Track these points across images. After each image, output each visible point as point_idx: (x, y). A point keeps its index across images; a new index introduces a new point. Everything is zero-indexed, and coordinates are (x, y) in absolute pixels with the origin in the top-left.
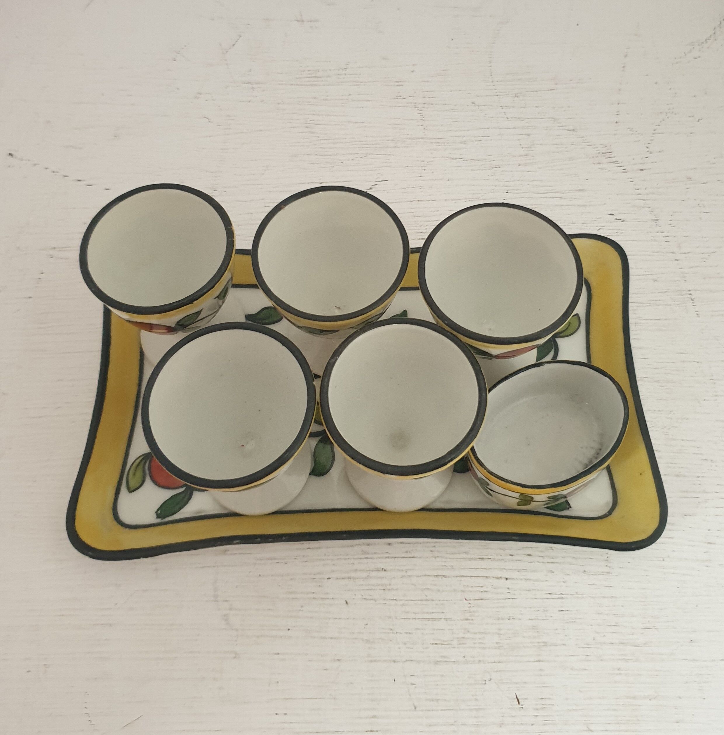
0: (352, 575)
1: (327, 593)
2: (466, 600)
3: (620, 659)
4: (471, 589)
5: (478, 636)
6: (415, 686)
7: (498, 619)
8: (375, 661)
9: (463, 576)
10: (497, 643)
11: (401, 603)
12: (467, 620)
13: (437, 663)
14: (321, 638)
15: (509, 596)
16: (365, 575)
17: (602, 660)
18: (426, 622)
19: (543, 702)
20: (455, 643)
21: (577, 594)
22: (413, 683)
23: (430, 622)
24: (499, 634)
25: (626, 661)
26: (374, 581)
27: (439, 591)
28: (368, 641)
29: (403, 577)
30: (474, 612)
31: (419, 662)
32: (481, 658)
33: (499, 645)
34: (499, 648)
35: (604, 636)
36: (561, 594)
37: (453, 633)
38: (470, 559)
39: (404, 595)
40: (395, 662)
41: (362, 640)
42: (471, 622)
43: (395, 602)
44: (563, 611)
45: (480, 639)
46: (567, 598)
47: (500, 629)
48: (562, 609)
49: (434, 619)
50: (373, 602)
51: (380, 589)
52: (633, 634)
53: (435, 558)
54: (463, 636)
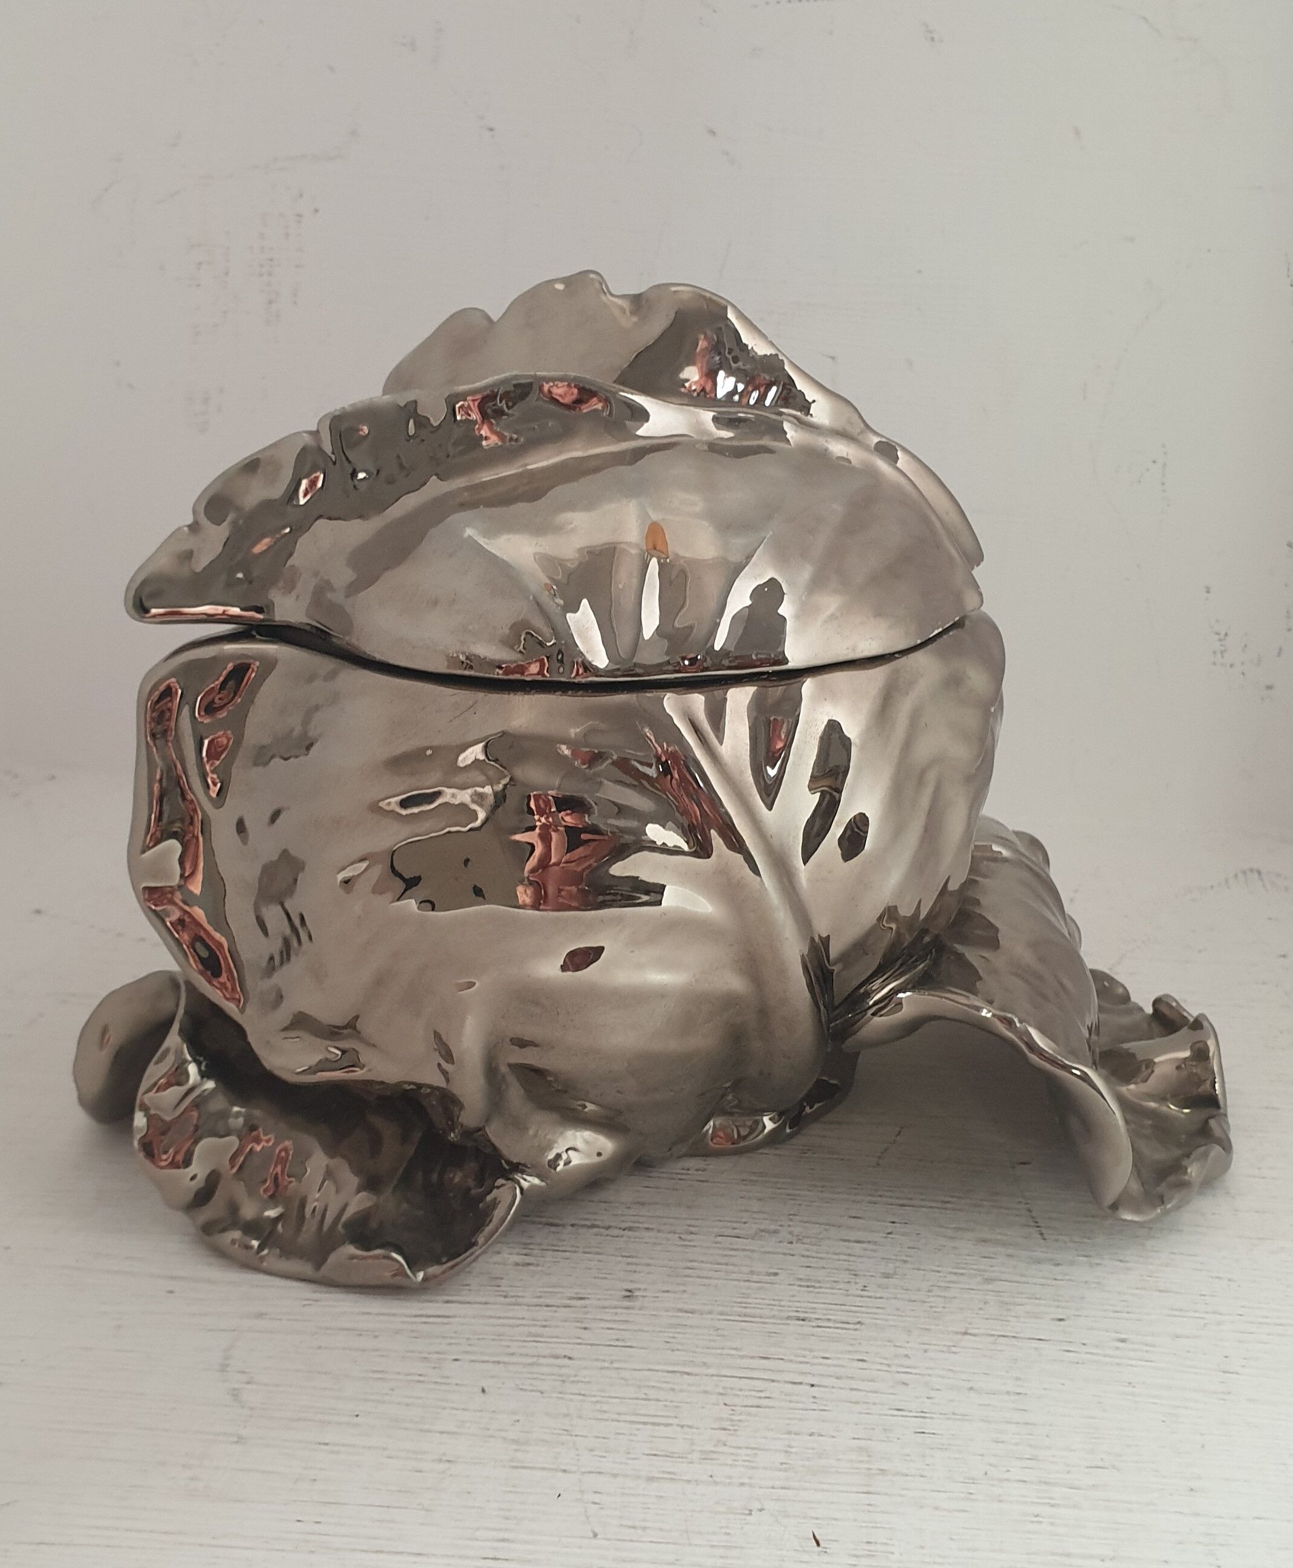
0: (506, 1359)
1: (448, 1377)
2: (725, 1404)
3: (1038, 1503)
4: (739, 1393)
5: (745, 1451)
6: (600, 1506)
7: (789, 1433)
8: (525, 1468)
9: (725, 1376)
10: (782, 1464)
11: (594, 1399)
12: (724, 1429)
13: (651, 1479)
14: (421, 1430)
15: (815, 1407)
16: (530, 1360)
17: (1000, 1501)
18: (640, 1426)
19: (872, 1547)
20: (695, 1456)
21: (954, 1414)
22: (597, 1501)
23: (649, 1427)
24: (786, 1452)
25: (1053, 1506)
26: (545, 1370)
27: (673, 1390)
28: (515, 1441)
29: (602, 1368)
30: (739, 1421)
31: (615, 1476)
32: (746, 1481)
33: (784, 1466)
34: (785, 1470)
35: (1008, 1471)
36: (922, 1412)
37: (692, 1444)
38: (742, 1357)
39: (603, 1391)
40: (565, 1471)
41: (504, 1439)
42: (732, 1432)
43: (581, 1397)
44: (924, 1433)
45: (746, 1455)
46: (933, 1418)
47: (789, 1446)
48: (922, 1430)
49: (658, 1424)
50: (539, 1394)
51: (555, 1380)
52: (1069, 1472)
53: (673, 1350)
54: (713, 1449)
